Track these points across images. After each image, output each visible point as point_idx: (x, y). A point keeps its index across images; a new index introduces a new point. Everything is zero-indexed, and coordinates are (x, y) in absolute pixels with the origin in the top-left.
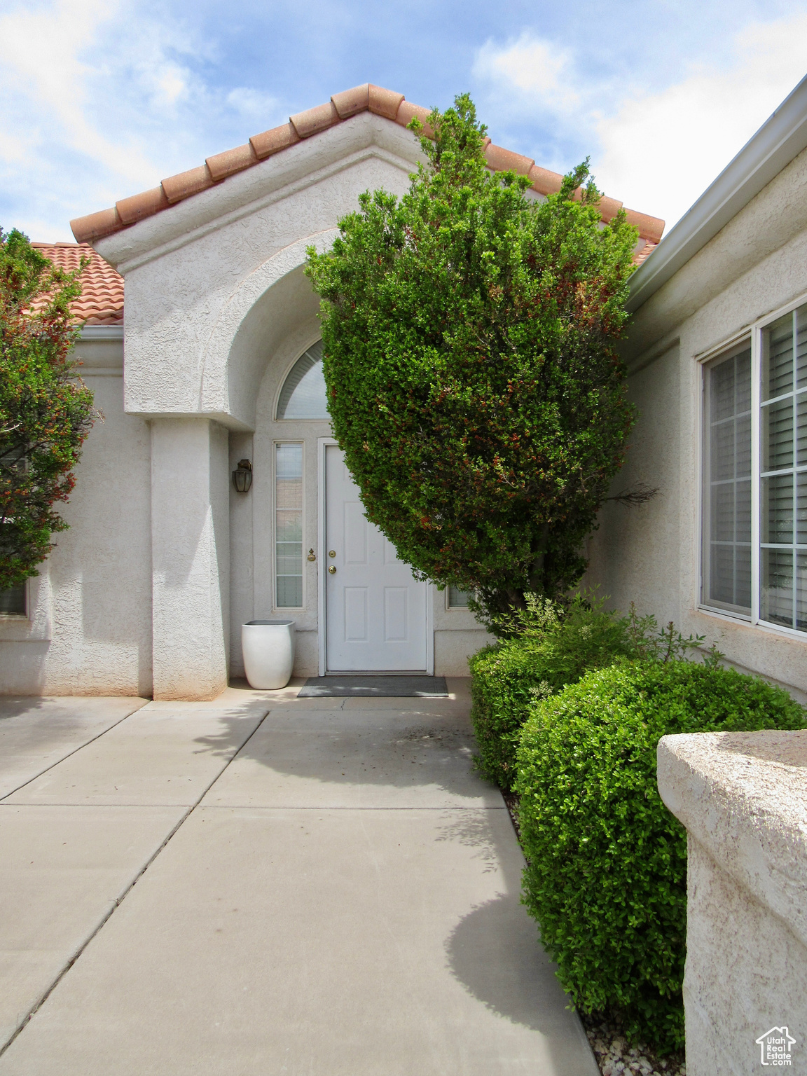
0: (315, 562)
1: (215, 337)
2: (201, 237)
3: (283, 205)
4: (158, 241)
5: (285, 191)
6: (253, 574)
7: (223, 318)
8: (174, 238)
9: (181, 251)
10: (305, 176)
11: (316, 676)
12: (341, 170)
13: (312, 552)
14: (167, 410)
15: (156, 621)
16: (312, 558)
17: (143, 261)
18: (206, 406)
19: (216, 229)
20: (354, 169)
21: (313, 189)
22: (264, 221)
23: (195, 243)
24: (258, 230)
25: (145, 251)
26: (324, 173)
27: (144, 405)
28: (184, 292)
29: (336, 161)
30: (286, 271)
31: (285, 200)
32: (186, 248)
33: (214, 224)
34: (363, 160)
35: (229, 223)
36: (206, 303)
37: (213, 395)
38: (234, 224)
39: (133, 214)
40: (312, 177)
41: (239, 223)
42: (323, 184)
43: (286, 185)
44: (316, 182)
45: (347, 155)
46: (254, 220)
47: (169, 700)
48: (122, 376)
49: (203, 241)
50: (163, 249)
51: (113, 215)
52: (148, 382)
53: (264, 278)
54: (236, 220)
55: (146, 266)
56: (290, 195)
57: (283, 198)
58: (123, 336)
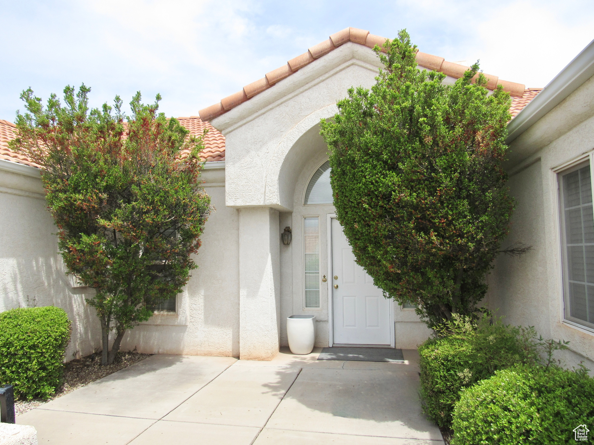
0: (326, 282)
1: (272, 165)
2: (264, 113)
3: (306, 94)
4: (242, 118)
5: (307, 86)
6: (292, 289)
7: (276, 155)
8: (250, 115)
9: (254, 121)
10: (317, 78)
11: (328, 346)
12: (336, 73)
13: (324, 277)
14: (248, 204)
15: (242, 316)
16: (325, 281)
17: (235, 128)
18: (268, 201)
19: (271, 109)
20: (343, 72)
21: (321, 84)
22: (296, 103)
23: (261, 117)
24: (293, 108)
25: (235, 123)
26: (327, 75)
27: (235, 202)
28: (255, 142)
29: (333, 69)
30: (309, 128)
31: (307, 91)
32: (256, 120)
33: (271, 106)
34: (348, 67)
35: (278, 105)
36: (267, 147)
37: (271, 195)
38: (281, 106)
39: (229, 105)
40: (321, 78)
41: (283, 105)
42: (327, 81)
43: (307, 83)
44: (323, 81)
45: (339, 65)
46: (291, 103)
47: (248, 359)
48: (224, 186)
49: (265, 115)
50: (244, 121)
51: (219, 106)
52: (237, 190)
53: (297, 133)
54: (282, 103)
55: (236, 130)
56: (309, 88)
57: (306, 90)
58: (225, 166)
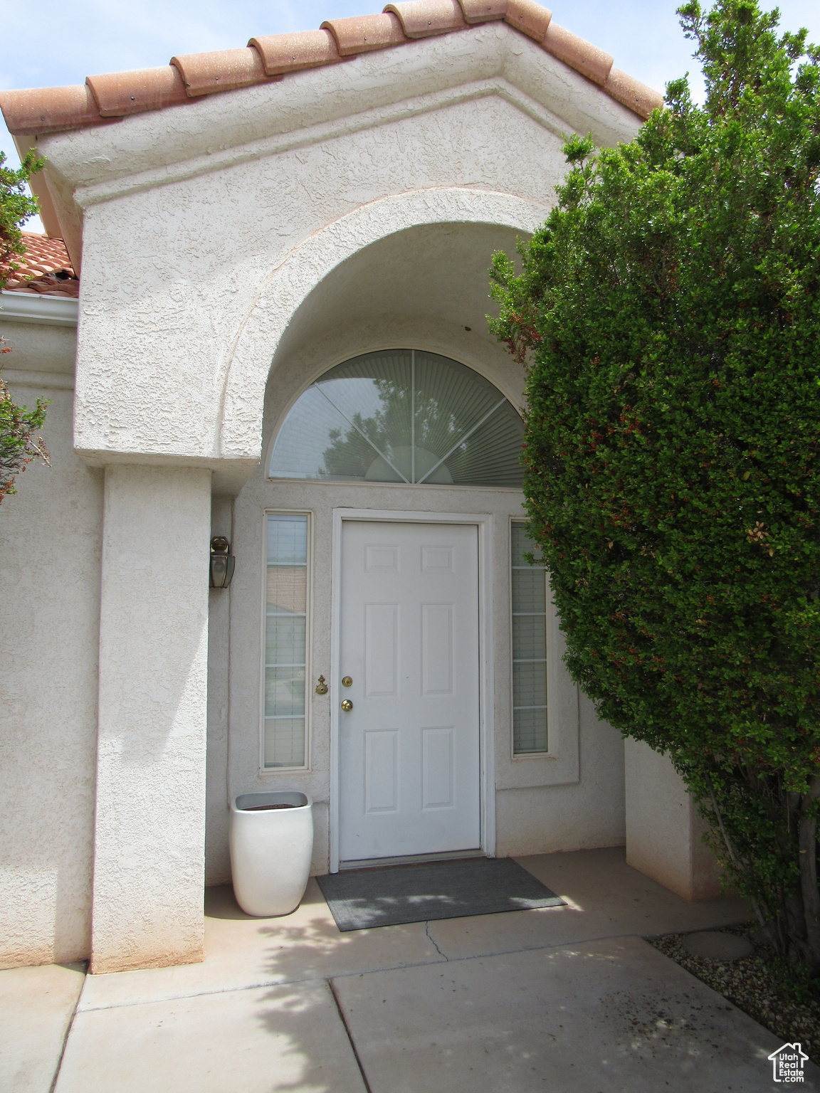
0: (327, 695)
1: (249, 332)
2: (227, 166)
3: (364, 139)
4: (155, 159)
5: (368, 118)
6: (228, 716)
7: (263, 303)
8: (184, 159)
9: (191, 184)
10: (400, 101)
11: (326, 872)
12: (450, 104)
13: (322, 679)
14: (157, 450)
15: (103, 823)
16: (323, 690)
17: (125, 188)
18: (232, 447)
19: (255, 158)
20: (468, 107)
21: (408, 124)
22: (332, 159)
23: (216, 175)
24: (323, 170)
25: (130, 173)
26: (427, 102)
27: (112, 438)
28: (193, 252)
29: (446, 88)
30: (369, 240)
31: (367, 133)
32: (201, 180)
33: (254, 148)
34: (482, 95)
35: (277, 152)
36: (233, 275)
37: (243, 429)
38: (284, 155)
39: (122, 100)
40: (411, 105)
41: (291, 154)
42: (424, 119)
43: (371, 108)
44: (414, 115)
45: (462, 83)
46: (316, 154)
47: (123, 968)
49: (230, 173)
50: (161, 175)
51: (80, 91)
52: (122, 397)
53: (332, 247)
54: (287, 149)
55: (126, 200)
56: (374, 125)
57: (364, 128)
58: (77, 317)
